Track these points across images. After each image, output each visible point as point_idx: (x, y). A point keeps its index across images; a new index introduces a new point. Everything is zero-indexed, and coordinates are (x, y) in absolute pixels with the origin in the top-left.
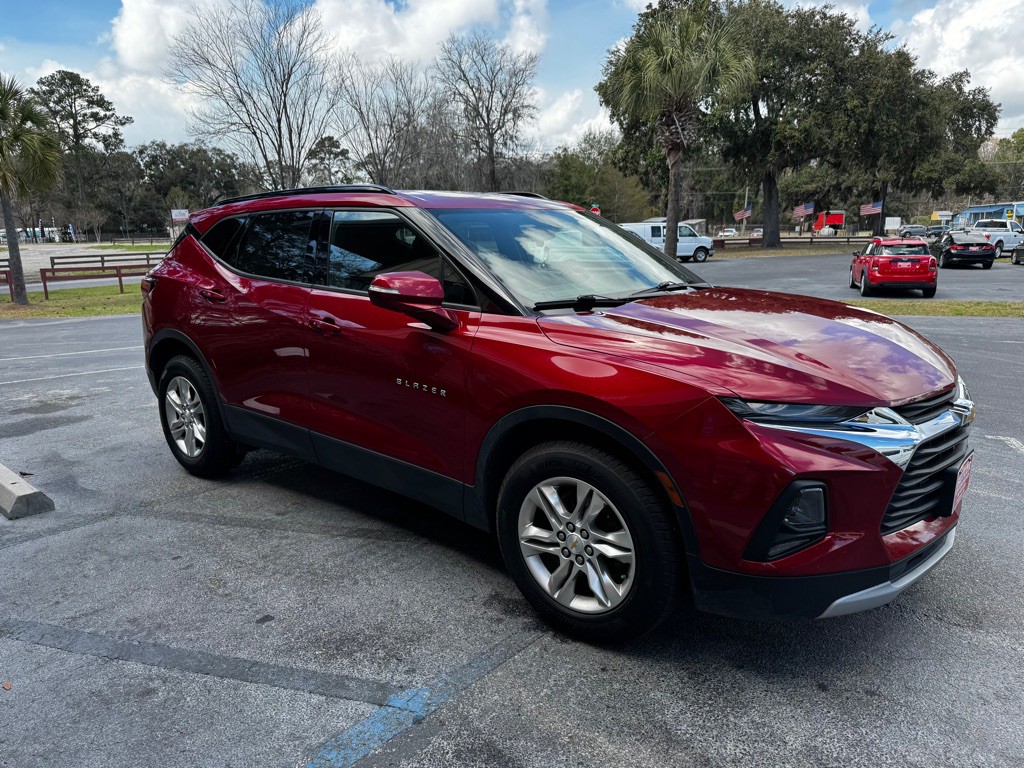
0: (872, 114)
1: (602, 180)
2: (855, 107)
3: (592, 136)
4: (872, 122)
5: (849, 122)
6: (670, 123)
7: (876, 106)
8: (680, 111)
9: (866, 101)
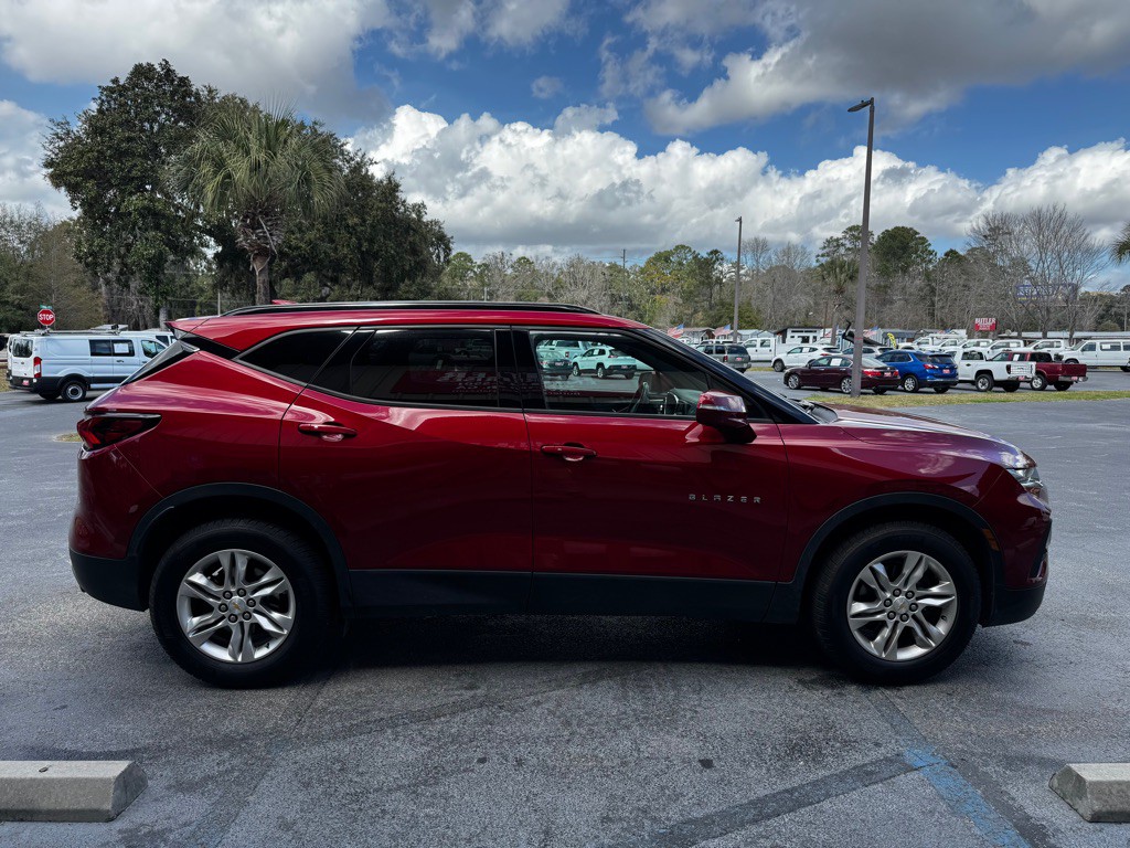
0: (370, 234)
1: (28, 275)
2: (356, 224)
3: (8, 219)
4: (371, 241)
5: (350, 238)
6: (255, 226)
7: (373, 227)
8: (267, 215)
9: (364, 221)
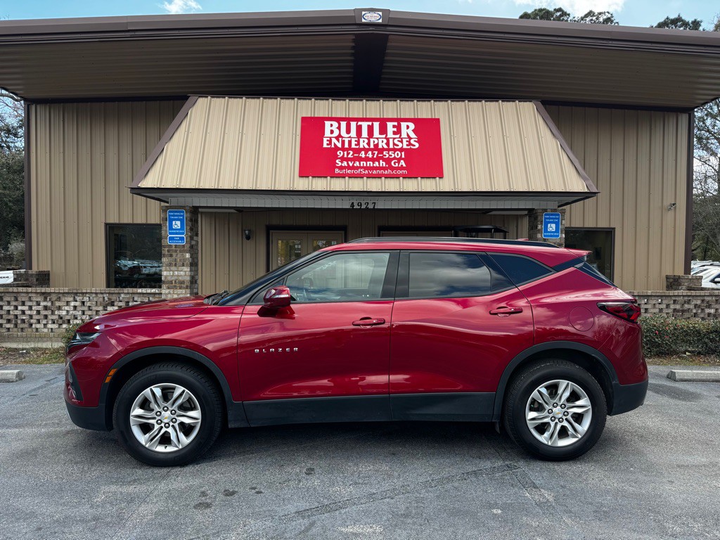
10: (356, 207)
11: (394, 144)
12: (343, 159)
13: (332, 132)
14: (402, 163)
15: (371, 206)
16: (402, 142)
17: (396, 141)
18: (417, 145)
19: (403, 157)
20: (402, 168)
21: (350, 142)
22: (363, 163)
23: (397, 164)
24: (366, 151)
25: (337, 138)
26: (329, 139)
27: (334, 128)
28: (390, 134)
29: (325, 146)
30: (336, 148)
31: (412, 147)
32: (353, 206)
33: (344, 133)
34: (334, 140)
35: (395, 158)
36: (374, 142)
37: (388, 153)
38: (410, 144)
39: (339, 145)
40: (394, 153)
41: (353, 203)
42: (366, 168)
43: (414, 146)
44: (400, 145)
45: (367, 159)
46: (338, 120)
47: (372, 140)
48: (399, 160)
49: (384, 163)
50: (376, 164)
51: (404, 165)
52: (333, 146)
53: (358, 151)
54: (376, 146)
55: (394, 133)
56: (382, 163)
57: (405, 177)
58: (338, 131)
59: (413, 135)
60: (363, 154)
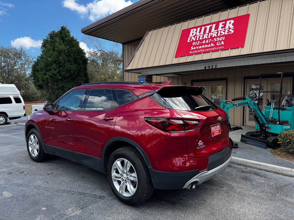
10: (207, 68)
11: (221, 34)
12: (195, 46)
13: (193, 34)
14: (223, 43)
15: (214, 67)
16: (225, 32)
17: (222, 32)
18: (233, 31)
19: (224, 39)
20: (222, 45)
21: (199, 37)
22: (203, 46)
23: (219, 44)
24: (206, 39)
25: (194, 37)
26: (191, 38)
27: (194, 32)
28: (220, 29)
29: (188, 41)
30: (193, 41)
31: (230, 33)
32: (206, 68)
33: (198, 34)
34: (193, 38)
35: (219, 41)
36: (211, 34)
37: (216, 39)
38: (229, 31)
39: (194, 40)
40: (219, 38)
41: (206, 67)
42: (203, 49)
43: (231, 32)
44: (224, 33)
45: (206, 44)
46: (196, 28)
47: (210, 34)
48: (221, 41)
49: (213, 44)
50: (209, 45)
51: (223, 44)
52: (191, 41)
53: (202, 41)
54: (211, 36)
55: (222, 28)
56: (212, 45)
57: (222, 50)
58: (196, 32)
59: (231, 26)
60: (204, 42)
